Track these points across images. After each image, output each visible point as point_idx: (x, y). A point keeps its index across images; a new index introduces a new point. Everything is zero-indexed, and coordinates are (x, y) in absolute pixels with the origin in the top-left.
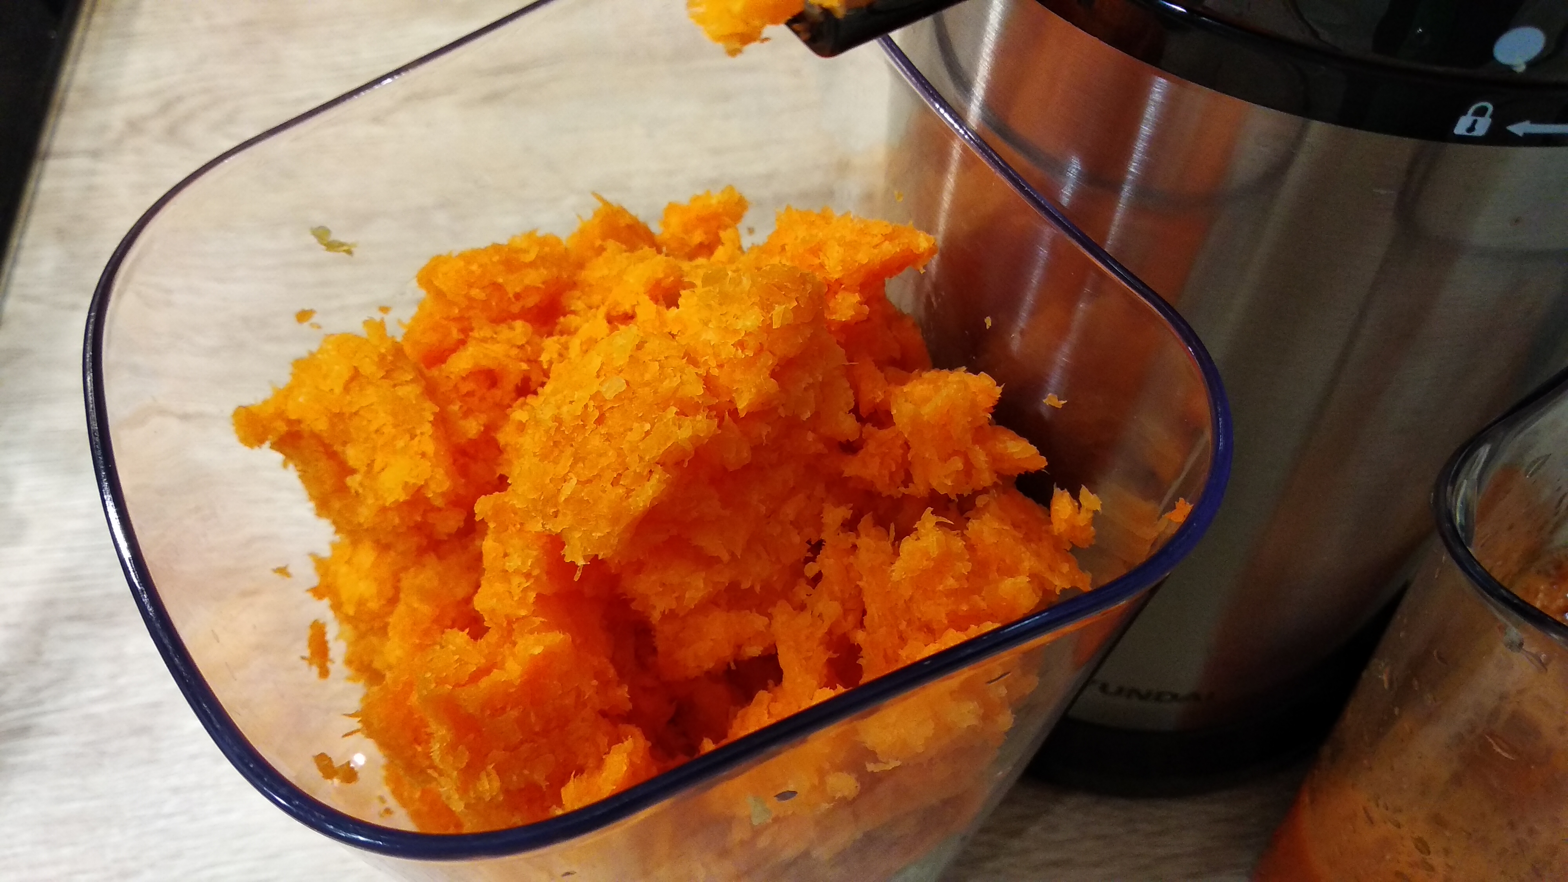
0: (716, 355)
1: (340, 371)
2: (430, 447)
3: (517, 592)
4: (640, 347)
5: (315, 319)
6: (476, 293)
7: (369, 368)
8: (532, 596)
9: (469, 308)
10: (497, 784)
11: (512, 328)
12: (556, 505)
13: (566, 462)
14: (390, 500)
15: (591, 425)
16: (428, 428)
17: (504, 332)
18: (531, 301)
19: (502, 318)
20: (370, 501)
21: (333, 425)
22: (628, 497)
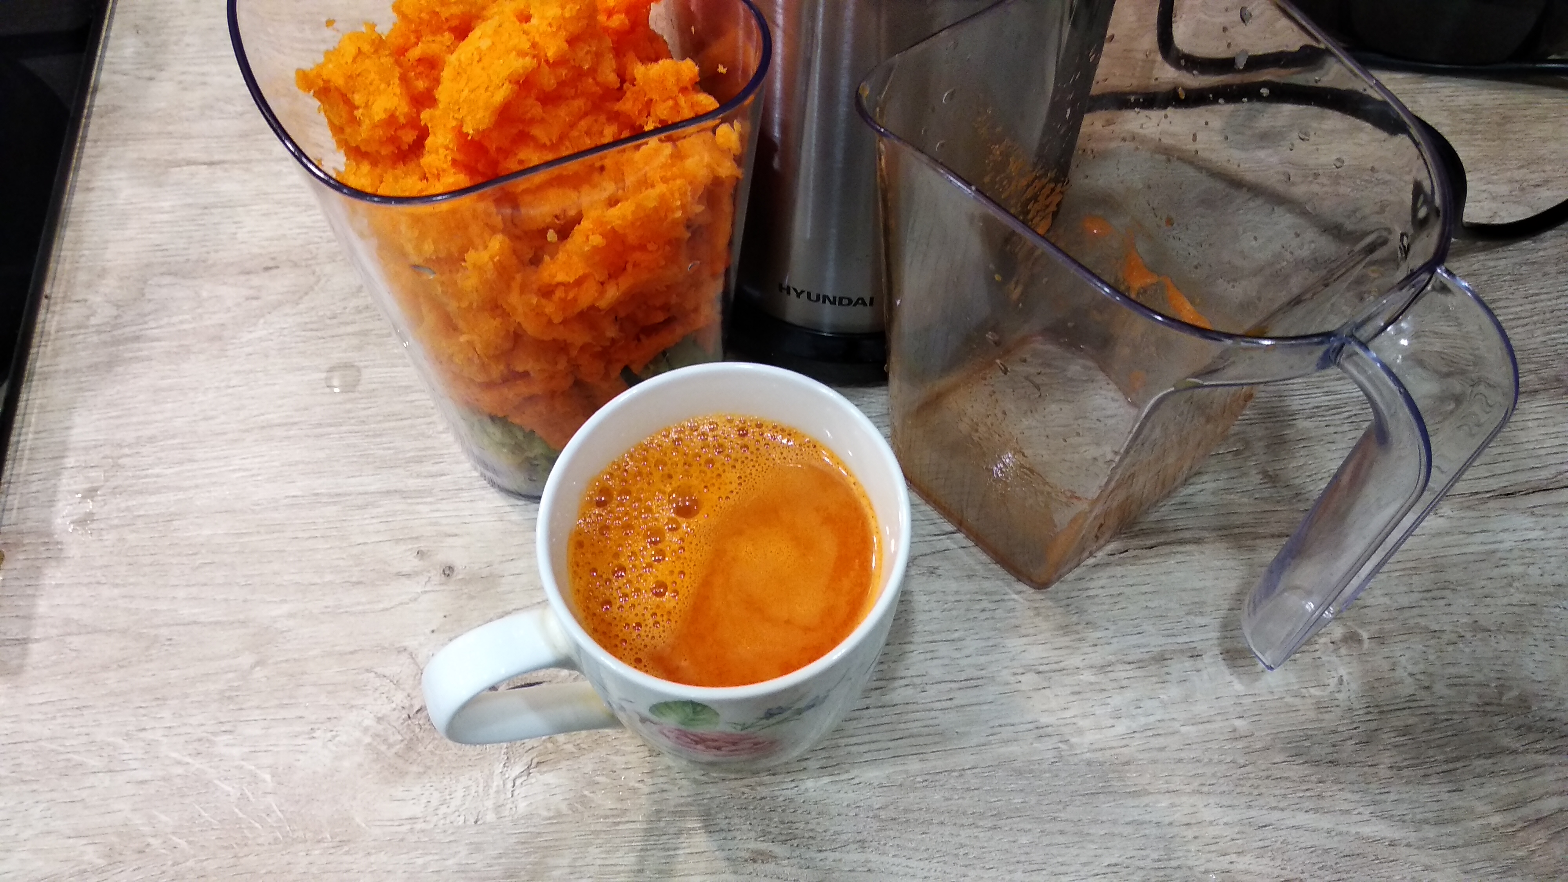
0: (538, 31)
1: (352, 51)
2: (398, 91)
3: (442, 157)
4: (500, 26)
5: (335, 25)
6: (423, 15)
7: (366, 48)
8: (449, 158)
9: (420, 24)
10: (432, 247)
11: (443, 36)
12: (458, 104)
13: (463, 82)
14: (377, 118)
15: (475, 63)
16: (397, 81)
17: (438, 38)
18: (454, 23)
19: (437, 30)
20: (367, 122)
21: (347, 83)
22: (493, 96)
